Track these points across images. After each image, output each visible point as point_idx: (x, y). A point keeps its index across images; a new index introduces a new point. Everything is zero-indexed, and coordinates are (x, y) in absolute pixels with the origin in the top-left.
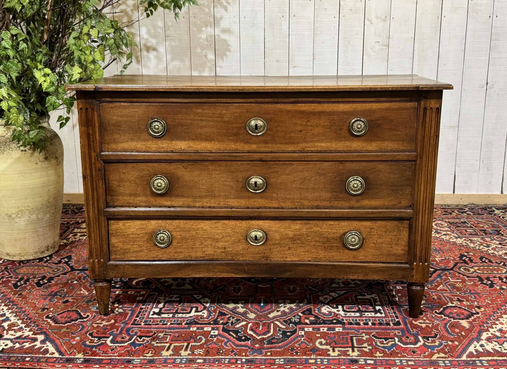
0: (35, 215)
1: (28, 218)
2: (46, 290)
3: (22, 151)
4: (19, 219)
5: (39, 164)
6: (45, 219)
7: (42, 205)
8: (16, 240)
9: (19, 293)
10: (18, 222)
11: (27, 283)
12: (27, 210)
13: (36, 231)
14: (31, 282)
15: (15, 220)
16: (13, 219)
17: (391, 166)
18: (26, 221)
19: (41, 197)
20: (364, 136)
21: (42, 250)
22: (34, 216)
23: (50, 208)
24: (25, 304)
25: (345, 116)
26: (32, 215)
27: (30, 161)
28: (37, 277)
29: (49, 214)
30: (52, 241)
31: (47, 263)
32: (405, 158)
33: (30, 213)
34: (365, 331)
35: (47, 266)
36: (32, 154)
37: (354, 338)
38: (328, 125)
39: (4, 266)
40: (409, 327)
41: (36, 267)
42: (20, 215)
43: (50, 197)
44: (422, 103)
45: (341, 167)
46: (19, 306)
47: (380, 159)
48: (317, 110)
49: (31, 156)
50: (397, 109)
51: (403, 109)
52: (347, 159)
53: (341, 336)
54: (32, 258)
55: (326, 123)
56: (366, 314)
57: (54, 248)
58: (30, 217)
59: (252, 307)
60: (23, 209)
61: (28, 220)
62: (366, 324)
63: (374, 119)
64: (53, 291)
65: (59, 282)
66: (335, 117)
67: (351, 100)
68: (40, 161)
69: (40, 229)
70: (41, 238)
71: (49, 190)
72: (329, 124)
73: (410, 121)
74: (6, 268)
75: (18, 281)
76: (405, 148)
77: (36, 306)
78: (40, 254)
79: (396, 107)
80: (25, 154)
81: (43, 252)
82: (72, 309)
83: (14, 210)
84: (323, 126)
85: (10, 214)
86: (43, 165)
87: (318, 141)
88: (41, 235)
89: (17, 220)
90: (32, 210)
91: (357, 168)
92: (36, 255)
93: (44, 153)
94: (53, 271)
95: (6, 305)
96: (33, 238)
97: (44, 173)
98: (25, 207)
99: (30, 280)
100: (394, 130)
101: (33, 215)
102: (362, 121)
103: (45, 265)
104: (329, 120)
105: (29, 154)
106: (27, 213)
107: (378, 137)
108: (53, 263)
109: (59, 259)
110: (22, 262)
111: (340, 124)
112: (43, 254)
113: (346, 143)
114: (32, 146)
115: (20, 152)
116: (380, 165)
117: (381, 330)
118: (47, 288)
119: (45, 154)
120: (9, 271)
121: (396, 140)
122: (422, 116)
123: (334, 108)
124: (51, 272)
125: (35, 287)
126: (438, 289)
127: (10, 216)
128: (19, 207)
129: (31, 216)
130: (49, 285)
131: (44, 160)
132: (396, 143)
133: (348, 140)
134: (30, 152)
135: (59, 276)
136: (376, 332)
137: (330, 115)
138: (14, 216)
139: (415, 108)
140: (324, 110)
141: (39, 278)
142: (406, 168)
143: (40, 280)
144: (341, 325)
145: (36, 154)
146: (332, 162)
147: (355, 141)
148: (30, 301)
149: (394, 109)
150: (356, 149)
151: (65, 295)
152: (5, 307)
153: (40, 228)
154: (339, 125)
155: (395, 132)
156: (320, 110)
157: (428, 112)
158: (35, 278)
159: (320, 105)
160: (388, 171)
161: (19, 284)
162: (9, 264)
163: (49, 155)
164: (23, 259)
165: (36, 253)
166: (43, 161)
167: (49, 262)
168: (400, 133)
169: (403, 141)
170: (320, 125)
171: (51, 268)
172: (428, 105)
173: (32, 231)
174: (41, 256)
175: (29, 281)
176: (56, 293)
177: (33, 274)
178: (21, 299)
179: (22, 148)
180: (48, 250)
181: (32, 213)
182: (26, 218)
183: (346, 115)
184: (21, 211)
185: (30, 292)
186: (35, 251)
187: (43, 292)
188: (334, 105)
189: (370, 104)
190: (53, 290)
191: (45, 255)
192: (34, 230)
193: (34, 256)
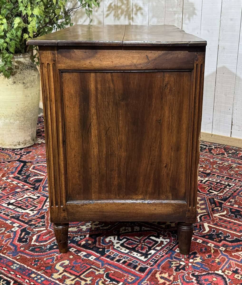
0: (8, 120)
1: (4, 121)
5: (9, 86)
6: (15, 124)
12: (3, 115)
13: (10, 131)
18: (3, 123)
19: (12, 108)
21: (15, 144)
23: (19, 117)
27: (3, 83)
29: (18, 120)
30: (23, 140)
31: (13, 153)
33: (5, 118)
34: (109, 267)
35: (10, 155)
37: (91, 269)
40: (148, 277)
43: (18, 109)
53: (84, 265)
54: (8, 148)
56: (134, 253)
57: (25, 144)
58: (5, 121)
62: (118, 261)
68: (10, 84)
69: (12, 130)
70: (13, 136)
71: (17, 105)
78: (13, 146)
81: (15, 145)
86: (12, 87)
88: (13, 134)
90: (6, 116)
92: (11, 146)
93: (12, 79)
94: (8, 158)
96: (8, 134)
97: (13, 92)
98: (1, 113)
105: (2, 79)
106: (3, 118)
109: (22, 152)
110: (3, 149)
112: (16, 146)
117: (122, 271)
119: (14, 79)
126: (233, 254)
129: (5, 120)
131: (13, 83)
134: (3, 77)
136: (115, 272)
144: (100, 255)
145: (7, 79)
163: (17, 81)
164: (3, 147)
165: (11, 145)
166: (12, 84)
167: (16, 152)
173: (7, 130)
174: (15, 148)
180: (19, 145)
181: (6, 118)
186: (10, 143)
191: (17, 148)
192: (9, 130)
193: (9, 146)
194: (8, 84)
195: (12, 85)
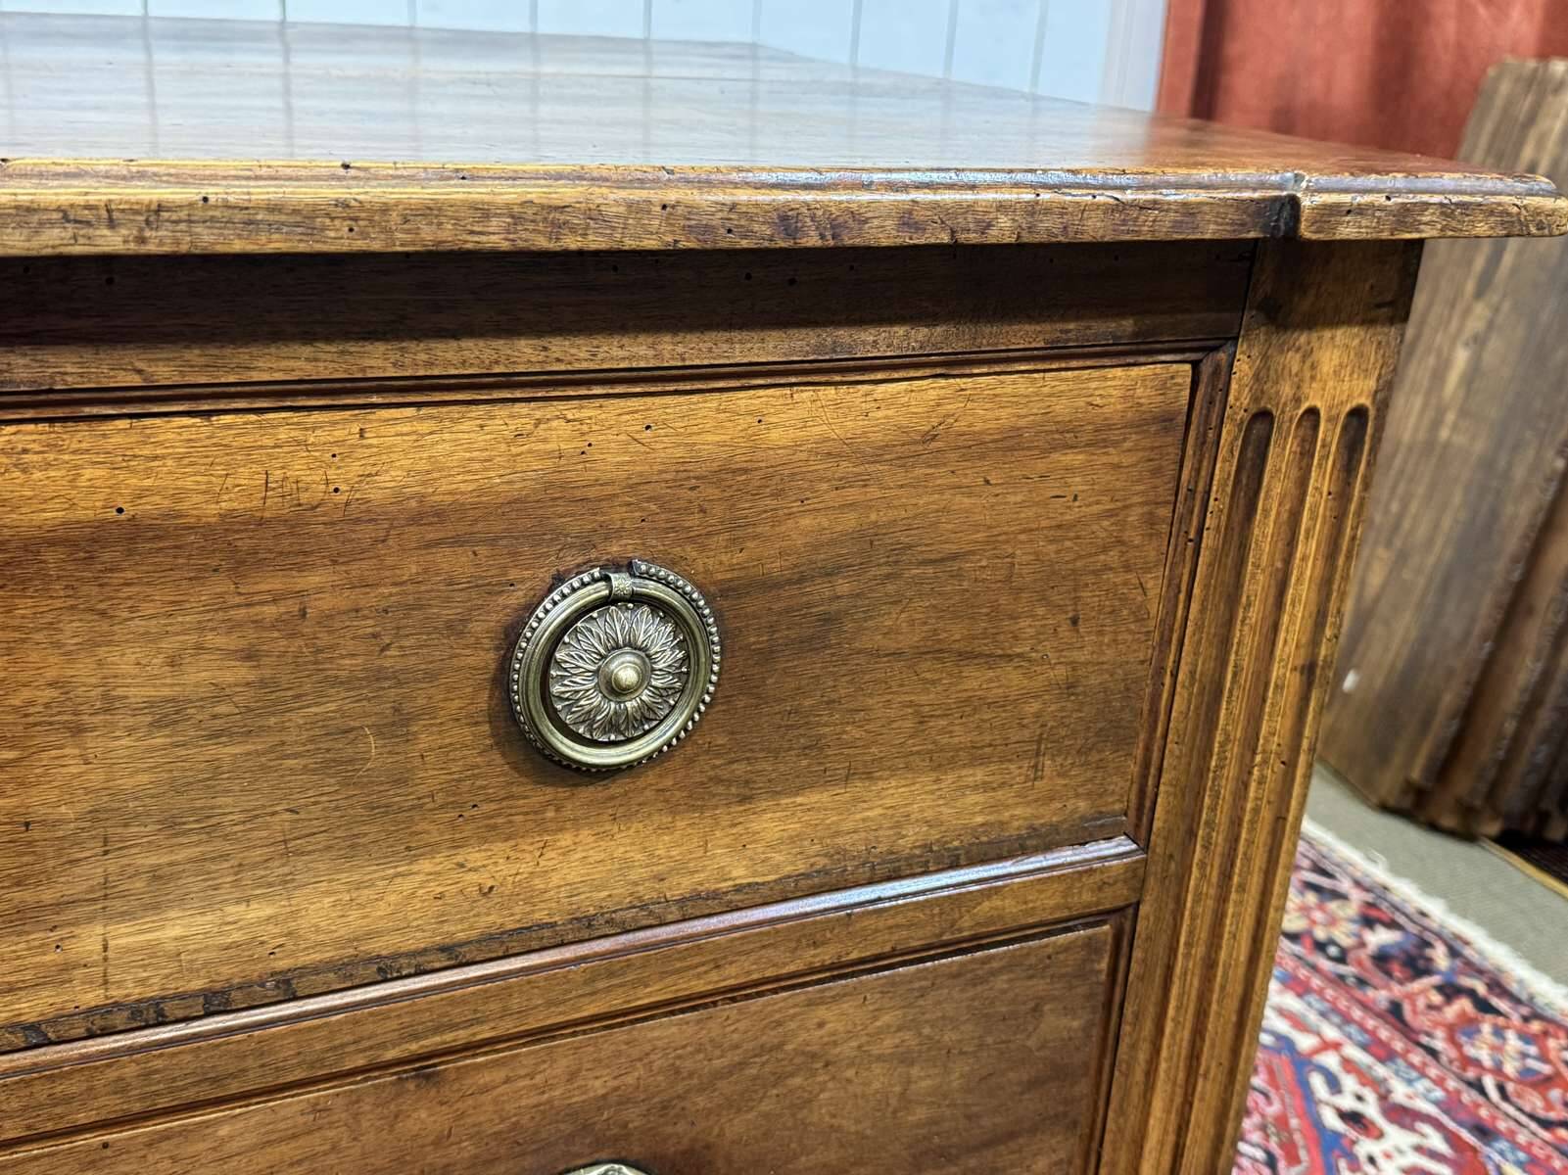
17: (923, 993)
20: (677, 760)
25: (456, 562)
32: (1048, 904)
38: (220, 693)
44: (1243, 368)
45: (424, 1116)
47: (826, 955)
48: (53, 515)
50: (1010, 443)
51: (1062, 435)
52: (485, 1032)
55: (199, 675)
63: (775, 567)
66: (313, 579)
67: (524, 354)
72: (244, 672)
73: (1113, 557)
76: (1049, 814)
79: (1005, 416)
84: (167, 715)
87: (105, 900)
91: (598, 1087)
100: (966, 656)
102: (656, 605)
104: (233, 626)
107: (815, 747)
111: (391, 660)
113: (474, 856)
116: (822, 1012)
121: (976, 756)
122: (1219, 501)
123: (298, 469)
132: (979, 775)
133: (490, 832)
137: (241, 564)
139: (1165, 420)
140: (150, 506)
142: (1040, 986)
146: (312, 1095)
147: (576, 823)
149: (978, 447)
150: (589, 901)
154: (378, 676)
155: (975, 679)
156: (90, 509)
157: (1281, 455)
159: (81, 436)
160: (888, 1043)
168: (1013, 678)
169: (1037, 749)
170: (109, 705)
172: (1287, 390)
183: (457, 541)
188: (283, 426)
189: (743, 400)
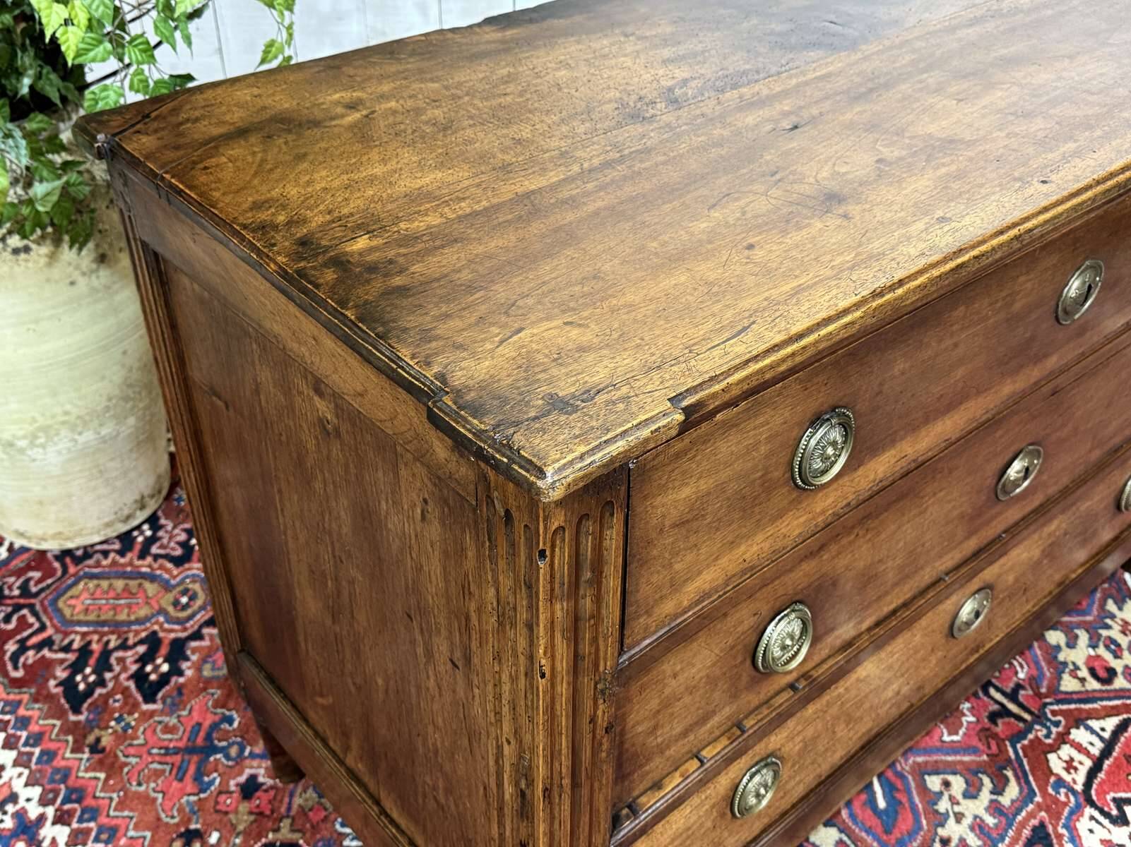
0: (90, 432)
1: (70, 444)
2: (173, 721)
3: (16, 251)
4: (41, 450)
5: (82, 282)
6: (122, 435)
7: (110, 399)
8: (41, 503)
9: (91, 739)
10: (39, 457)
11: (108, 675)
12: (63, 423)
14: (117, 669)
15: (29, 452)
16: (22, 451)
18: (64, 452)
19: (103, 378)
21: (126, 512)
22: (88, 436)
23: (133, 399)
24: (121, 805)
26: (80, 434)
27: (48, 280)
28: (131, 642)
29: (133, 414)
30: (151, 480)
31: (149, 559)
33: (73, 431)
35: (152, 578)
36: (52, 257)
39: (19, 573)
41: (119, 584)
42: (42, 440)
43: (130, 370)
46: (103, 820)
49: (49, 265)
54: (97, 539)
57: (159, 492)
58: (76, 441)
59: (853, 816)
60: (49, 422)
61: (69, 450)
64: (199, 724)
65: (207, 672)
68: (84, 274)
69: (112, 464)
70: (118, 484)
71: (125, 353)
74: (24, 588)
75: (77, 667)
77: (159, 819)
78: (119, 525)
80: (27, 261)
81: (128, 518)
82: (279, 836)
83: (21, 429)
85: (10, 438)
86: (96, 282)
88: (116, 477)
89: (36, 453)
90: (78, 422)
92: (108, 530)
93: (93, 247)
94: (176, 603)
95: (61, 819)
96: (94, 490)
97: (100, 306)
98: (53, 417)
99: (113, 661)
101: (85, 434)
103: (145, 566)
105: (43, 261)
106: (64, 432)
108: (166, 557)
109: (183, 537)
110: (67, 553)
112: (129, 521)
114: (50, 230)
115: (7, 255)
118: (173, 708)
119: (97, 247)
120: (38, 607)
124: (171, 609)
125: (135, 706)
127: (11, 445)
128: (34, 420)
129: (77, 437)
130: (180, 689)
131: (94, 266)
134: (45, 250)
135: (197, 636)
138: (22, 443)
141: (141, 649)
143: (143, 660)
145: (68, 254)
148: (134, 788)
151: (242, 750)
152: (58, 827)
153: (112, 459)
158: (124, 646)
161: (82, 687)
162: (29, 568)
163: (111, 245)
164: (70, 545)
165: (108, 525)
166: (92, 272)
167: (155, 550)
171: (167, 587)
173: (87, 473)
174: (125, 529)
175: (110, 669)
176: (209, 737)
177: (116, 626)
178: (102, 776)
179: (15, 241)
180: (142, 507)
182: (64, 445)
184: (45, 429)
185: (125, 730)
186: (106, 520)
187: (168, 729)
190: (196, 717)
191: (135, 523)
192: (95, 471)
193: (102, 533)
194: (76, 275)
195: (94, 277)
